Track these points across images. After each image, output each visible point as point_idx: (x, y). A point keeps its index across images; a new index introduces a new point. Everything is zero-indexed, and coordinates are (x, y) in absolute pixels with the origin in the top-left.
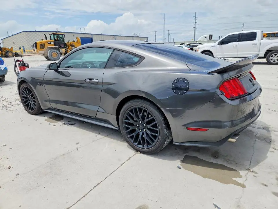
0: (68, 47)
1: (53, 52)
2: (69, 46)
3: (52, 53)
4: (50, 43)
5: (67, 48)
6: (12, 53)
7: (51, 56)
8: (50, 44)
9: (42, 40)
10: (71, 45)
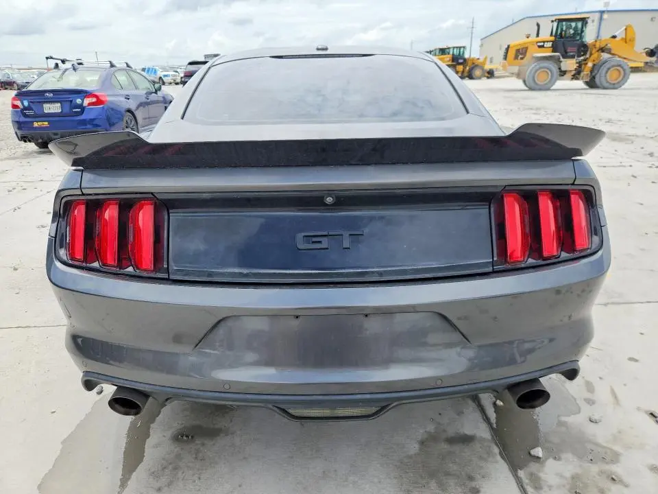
0: (591, 54)
1: (540, 68)
2: (593, 52)
3: (537, 70)
4: (542, 44)
5: (588, 56)
6: (483, 69)
7: (534, 77)
8: (543, 46)
9: (528, 37)
10: (602, 50)
